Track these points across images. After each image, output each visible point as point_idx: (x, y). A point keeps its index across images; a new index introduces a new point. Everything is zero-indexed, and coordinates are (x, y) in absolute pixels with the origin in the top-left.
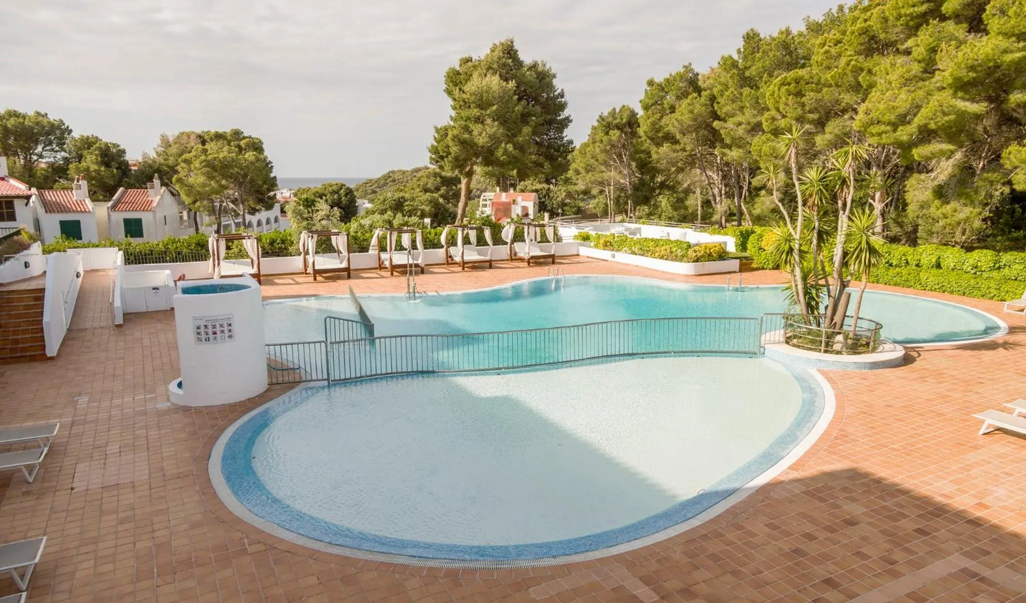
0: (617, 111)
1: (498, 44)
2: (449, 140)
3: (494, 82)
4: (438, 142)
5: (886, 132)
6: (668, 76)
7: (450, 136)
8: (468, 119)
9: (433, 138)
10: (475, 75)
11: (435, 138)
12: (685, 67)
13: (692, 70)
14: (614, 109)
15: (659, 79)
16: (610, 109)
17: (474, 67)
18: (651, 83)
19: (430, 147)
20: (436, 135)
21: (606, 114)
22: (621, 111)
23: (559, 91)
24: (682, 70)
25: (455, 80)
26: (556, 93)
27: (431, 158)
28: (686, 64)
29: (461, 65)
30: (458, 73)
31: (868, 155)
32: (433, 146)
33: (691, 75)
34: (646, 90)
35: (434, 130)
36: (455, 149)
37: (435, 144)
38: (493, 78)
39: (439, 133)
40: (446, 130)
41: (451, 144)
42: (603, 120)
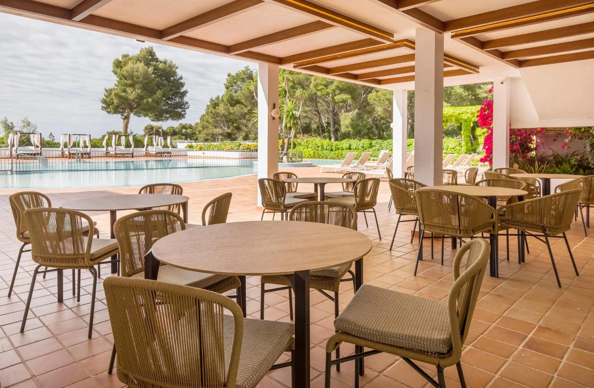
0: (220, 97)
1: (144, 49)
2: (112, 96)
3: (141, 66)
4: (107, 97)
5: (323, 89)
6: (237, 72)
7: (113, 93)
8: (126, 85)
9: (103, 95)
10: (130, 62)
11: (105, 95)
12: (246, 67)
13: (249, 69)
14: (218, 96)
15: (233, 74)
16: (216, 96)
17: (129, 59)
18: (229, 75)
19: (102, 100)
20: (106, 93)
21: (214, 99)
22: (222, 97)
23: (179, 76)
24: (244, 69)
25: (118, 64)
26: (178, 77)
27: (103, 107)
28: (246, 66)
29: (123, 58)
30: (121, 62)
31: (292, 78)
32: (103, 99)
33: (249, 71)
34: (227, 79)
35: (104, 91)
36: (116, 101)
37: (105, 98)
38: (141, 64)
39: (107, 92)
40: (112, 90)
41: (114, 98)
42: (213, 101)
